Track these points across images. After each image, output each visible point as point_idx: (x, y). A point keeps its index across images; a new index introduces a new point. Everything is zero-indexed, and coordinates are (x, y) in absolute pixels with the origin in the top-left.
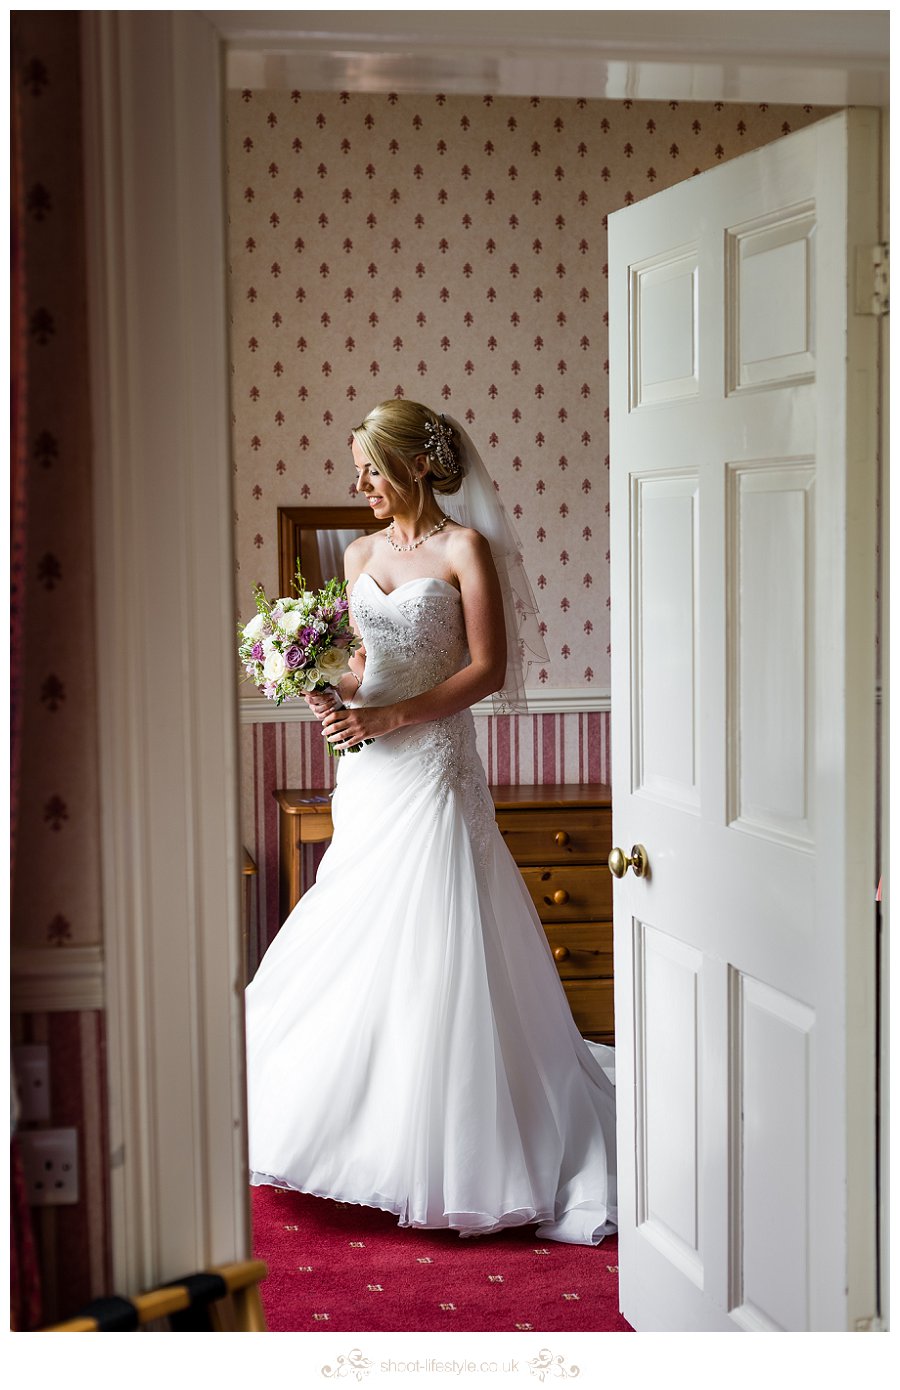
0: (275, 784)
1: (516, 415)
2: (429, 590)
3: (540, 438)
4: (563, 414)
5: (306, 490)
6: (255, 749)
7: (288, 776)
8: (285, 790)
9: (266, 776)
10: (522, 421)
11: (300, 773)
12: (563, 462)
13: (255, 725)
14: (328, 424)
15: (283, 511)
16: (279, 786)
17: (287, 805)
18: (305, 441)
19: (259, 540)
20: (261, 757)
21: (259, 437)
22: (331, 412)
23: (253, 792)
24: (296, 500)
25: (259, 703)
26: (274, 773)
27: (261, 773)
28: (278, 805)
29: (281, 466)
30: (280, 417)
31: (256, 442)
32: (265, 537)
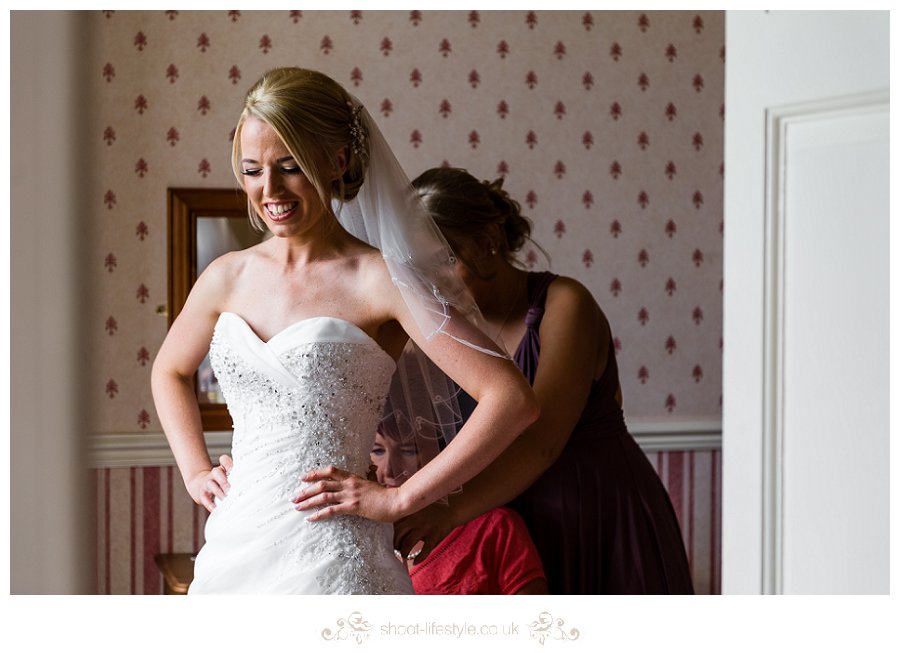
0: (158, 546)
1: (474, 78)
2: (324, 334)
3: (503, 108)
4: (531, 79)
5: (205, 166)
6: (133, 500)
7: (176, 536)
8: (171, 555)
9: (147, 536)
10: (481, 86)
11: (191, 531)
12: (531, 138)
13: (133, 469)
14: (235, 82)
15: (175, 193)
16: (164, 549)
17: (174, 579)
18: (204, 104)
19: (142, 229)
20: (140, 511)
21: (146, 97)
22: (240, 68)
23: (128, 556)
24: (192, 179)
25: (137, 440)
26: (157, 532)
27: (140, 532)
28: (162, 576)
29: (173, 135)
30: (172, 72)
31: (141, 103)
32: (150, 226)
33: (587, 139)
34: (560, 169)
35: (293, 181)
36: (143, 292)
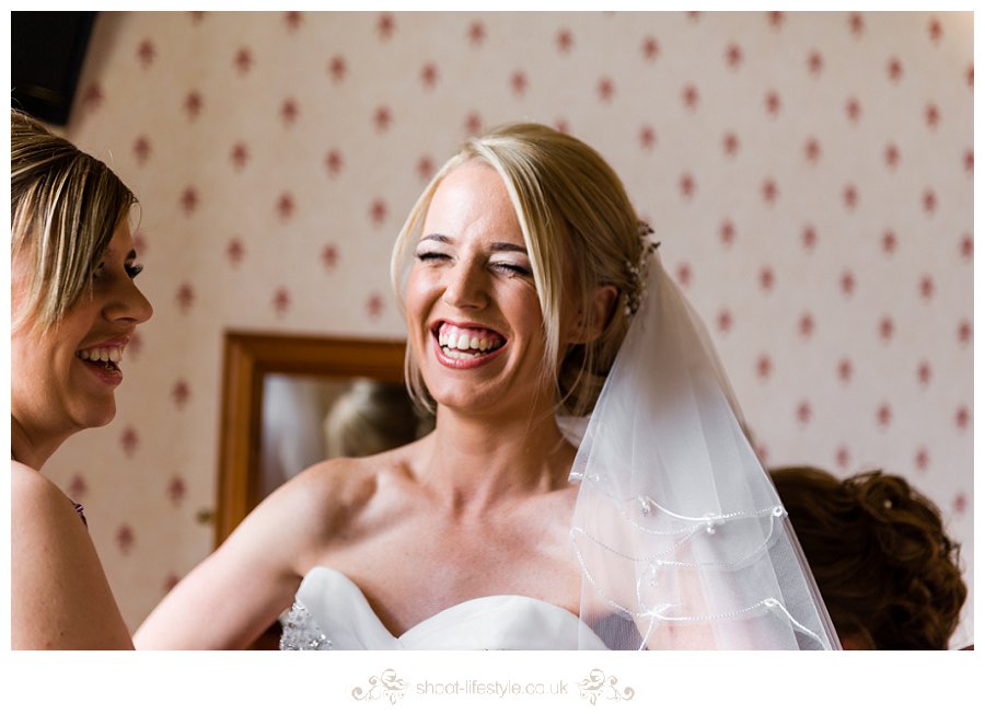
1: (687, 185)
3: (728, 232)
4: (770, 191)
5: (282, 300)
12: (767, 278)
14: (333, 174)
15: (234, 340)
18: (286, 205)
19: (182, 392)
21: (197, 191)
22: (342, 152)
24: (260, 318)
29: (235, 250)
30: (240, 154)
31: (190, 199)
32: (195, 387)
33: (848, 283)
34: (806, 325)
35: (507, 291)
36: (177, 489)
